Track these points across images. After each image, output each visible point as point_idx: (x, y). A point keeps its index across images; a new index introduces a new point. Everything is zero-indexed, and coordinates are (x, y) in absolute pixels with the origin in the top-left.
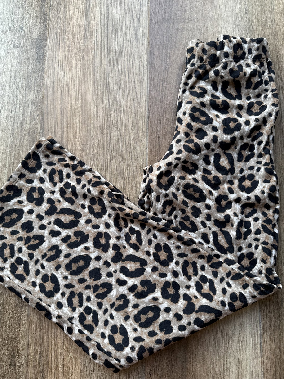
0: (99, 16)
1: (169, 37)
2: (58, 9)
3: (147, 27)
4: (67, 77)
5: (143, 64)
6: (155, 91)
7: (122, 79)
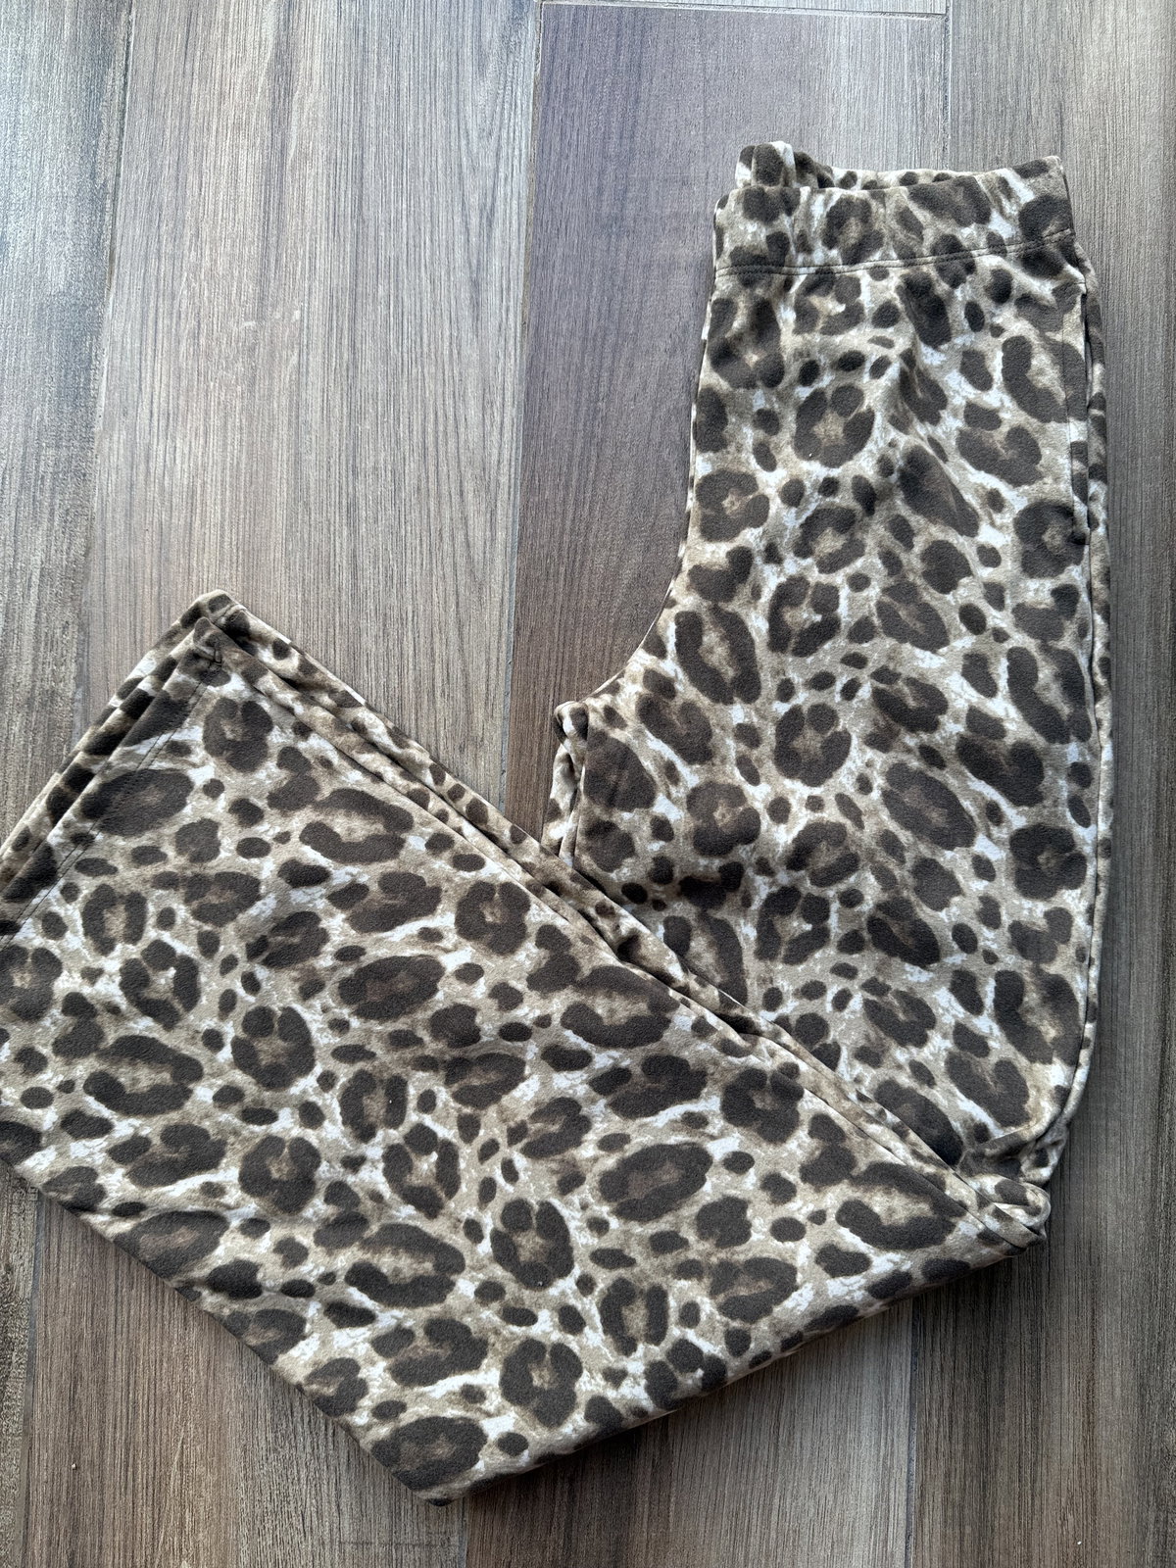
0: (322, 199)
1: (610, 300)
2: (153, 164)
3: (523, 251)
4: (186, 466)
5: (498, 418)
6: (545, 539)
7: (410, 481)
